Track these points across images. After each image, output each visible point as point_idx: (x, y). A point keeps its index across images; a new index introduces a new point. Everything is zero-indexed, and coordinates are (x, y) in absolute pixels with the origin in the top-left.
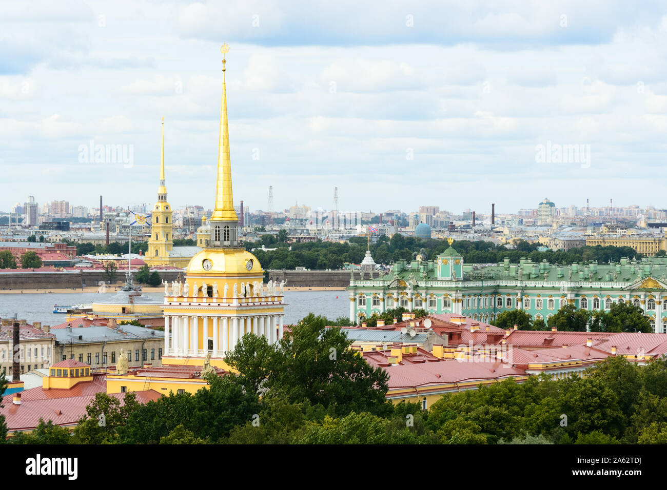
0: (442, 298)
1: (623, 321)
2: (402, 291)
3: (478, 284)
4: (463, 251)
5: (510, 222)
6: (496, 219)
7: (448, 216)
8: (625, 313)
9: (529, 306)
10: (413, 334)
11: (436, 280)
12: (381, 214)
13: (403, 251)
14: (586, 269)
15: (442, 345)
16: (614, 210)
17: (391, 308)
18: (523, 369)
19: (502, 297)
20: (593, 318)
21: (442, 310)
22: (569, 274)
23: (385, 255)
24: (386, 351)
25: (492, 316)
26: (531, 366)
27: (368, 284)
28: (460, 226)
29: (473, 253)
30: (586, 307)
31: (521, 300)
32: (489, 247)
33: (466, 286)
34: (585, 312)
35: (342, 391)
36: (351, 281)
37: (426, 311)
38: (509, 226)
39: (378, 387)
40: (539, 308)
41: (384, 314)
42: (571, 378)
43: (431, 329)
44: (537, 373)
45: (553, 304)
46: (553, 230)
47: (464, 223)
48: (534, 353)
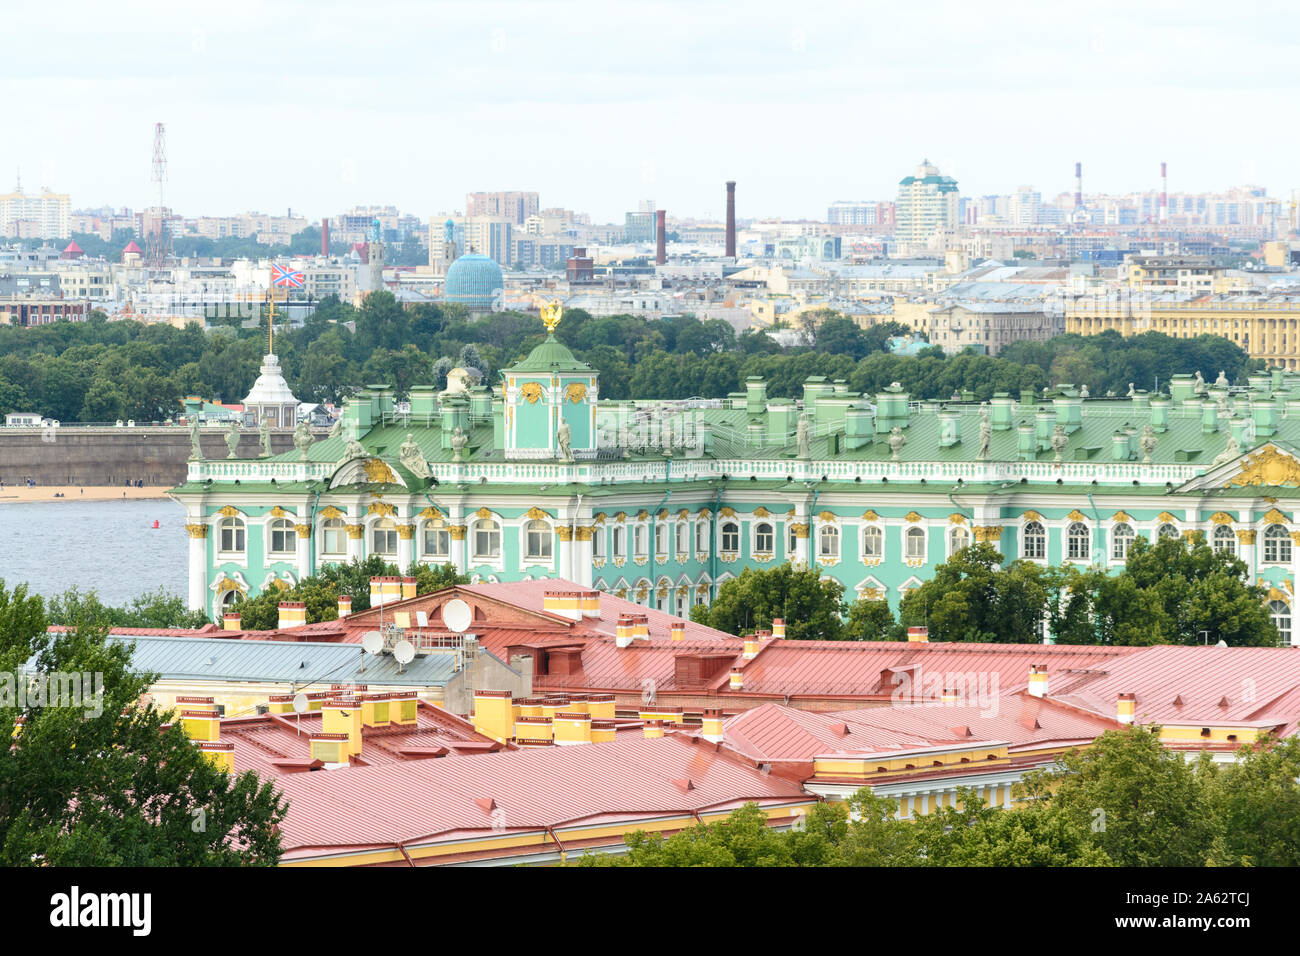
0: (520, 523)
1: (1171, 605)
2: (375, 500)
3: (653, 472)
4: (618, 353)
5: (792, 248)
6: (741, 238)
7: (570, 228)
8: (1180, 578)
9: (835, 552)
10: (405, 653)
11: (500, 458)
12: (326, 222)
13: (398, 354)
14: (1042, 418)
15: (508, 694)
16: (1173, 202)
17: (335, 561)
18: (798, 778)
19: (738, 520)
20: (1066, 596)
21: (523, 566)
22: (981, 435)
23: (333, 370)
24: (304, 717)
25: (701, 590)
26: (824, 766)
27: (254, 473)
28: (612, 263)
29: (655, 362)
30: (1040, 554)
31: (808, 530)
32: (715, 339)
33: (608, 479)
34: (1033, 576)
35: (109, 857)
36: (190, 465)
37: (459, 573)
38: (790, 263)
39: (243, 842)
40: (874, 559)
41: (311, 581)
42: (961, 810)
43: (471, 637)
44: (846, 793)
45: (921, 545)
46: (949, 276)
47: (630, 252)
48: (834, 722)
